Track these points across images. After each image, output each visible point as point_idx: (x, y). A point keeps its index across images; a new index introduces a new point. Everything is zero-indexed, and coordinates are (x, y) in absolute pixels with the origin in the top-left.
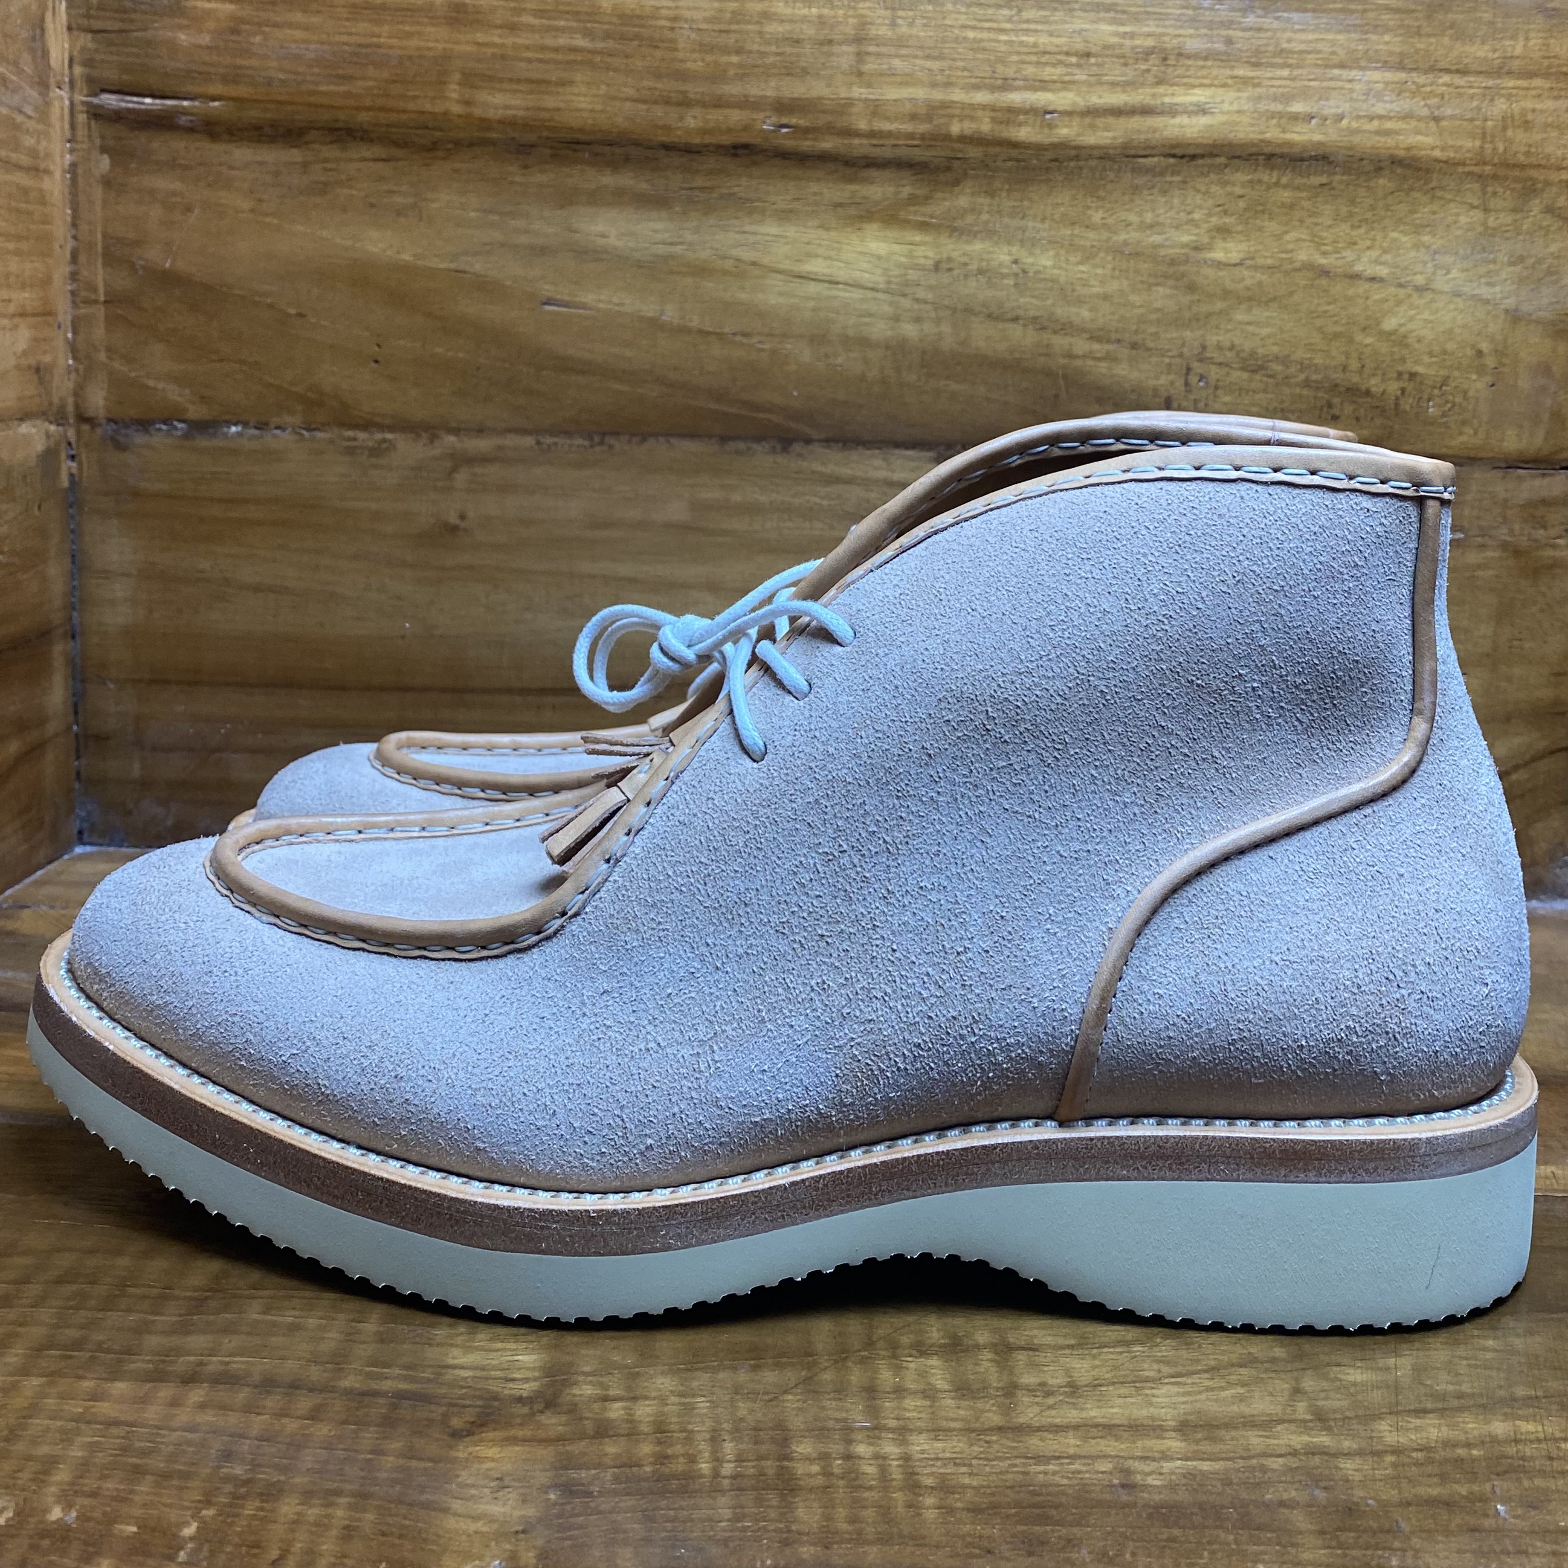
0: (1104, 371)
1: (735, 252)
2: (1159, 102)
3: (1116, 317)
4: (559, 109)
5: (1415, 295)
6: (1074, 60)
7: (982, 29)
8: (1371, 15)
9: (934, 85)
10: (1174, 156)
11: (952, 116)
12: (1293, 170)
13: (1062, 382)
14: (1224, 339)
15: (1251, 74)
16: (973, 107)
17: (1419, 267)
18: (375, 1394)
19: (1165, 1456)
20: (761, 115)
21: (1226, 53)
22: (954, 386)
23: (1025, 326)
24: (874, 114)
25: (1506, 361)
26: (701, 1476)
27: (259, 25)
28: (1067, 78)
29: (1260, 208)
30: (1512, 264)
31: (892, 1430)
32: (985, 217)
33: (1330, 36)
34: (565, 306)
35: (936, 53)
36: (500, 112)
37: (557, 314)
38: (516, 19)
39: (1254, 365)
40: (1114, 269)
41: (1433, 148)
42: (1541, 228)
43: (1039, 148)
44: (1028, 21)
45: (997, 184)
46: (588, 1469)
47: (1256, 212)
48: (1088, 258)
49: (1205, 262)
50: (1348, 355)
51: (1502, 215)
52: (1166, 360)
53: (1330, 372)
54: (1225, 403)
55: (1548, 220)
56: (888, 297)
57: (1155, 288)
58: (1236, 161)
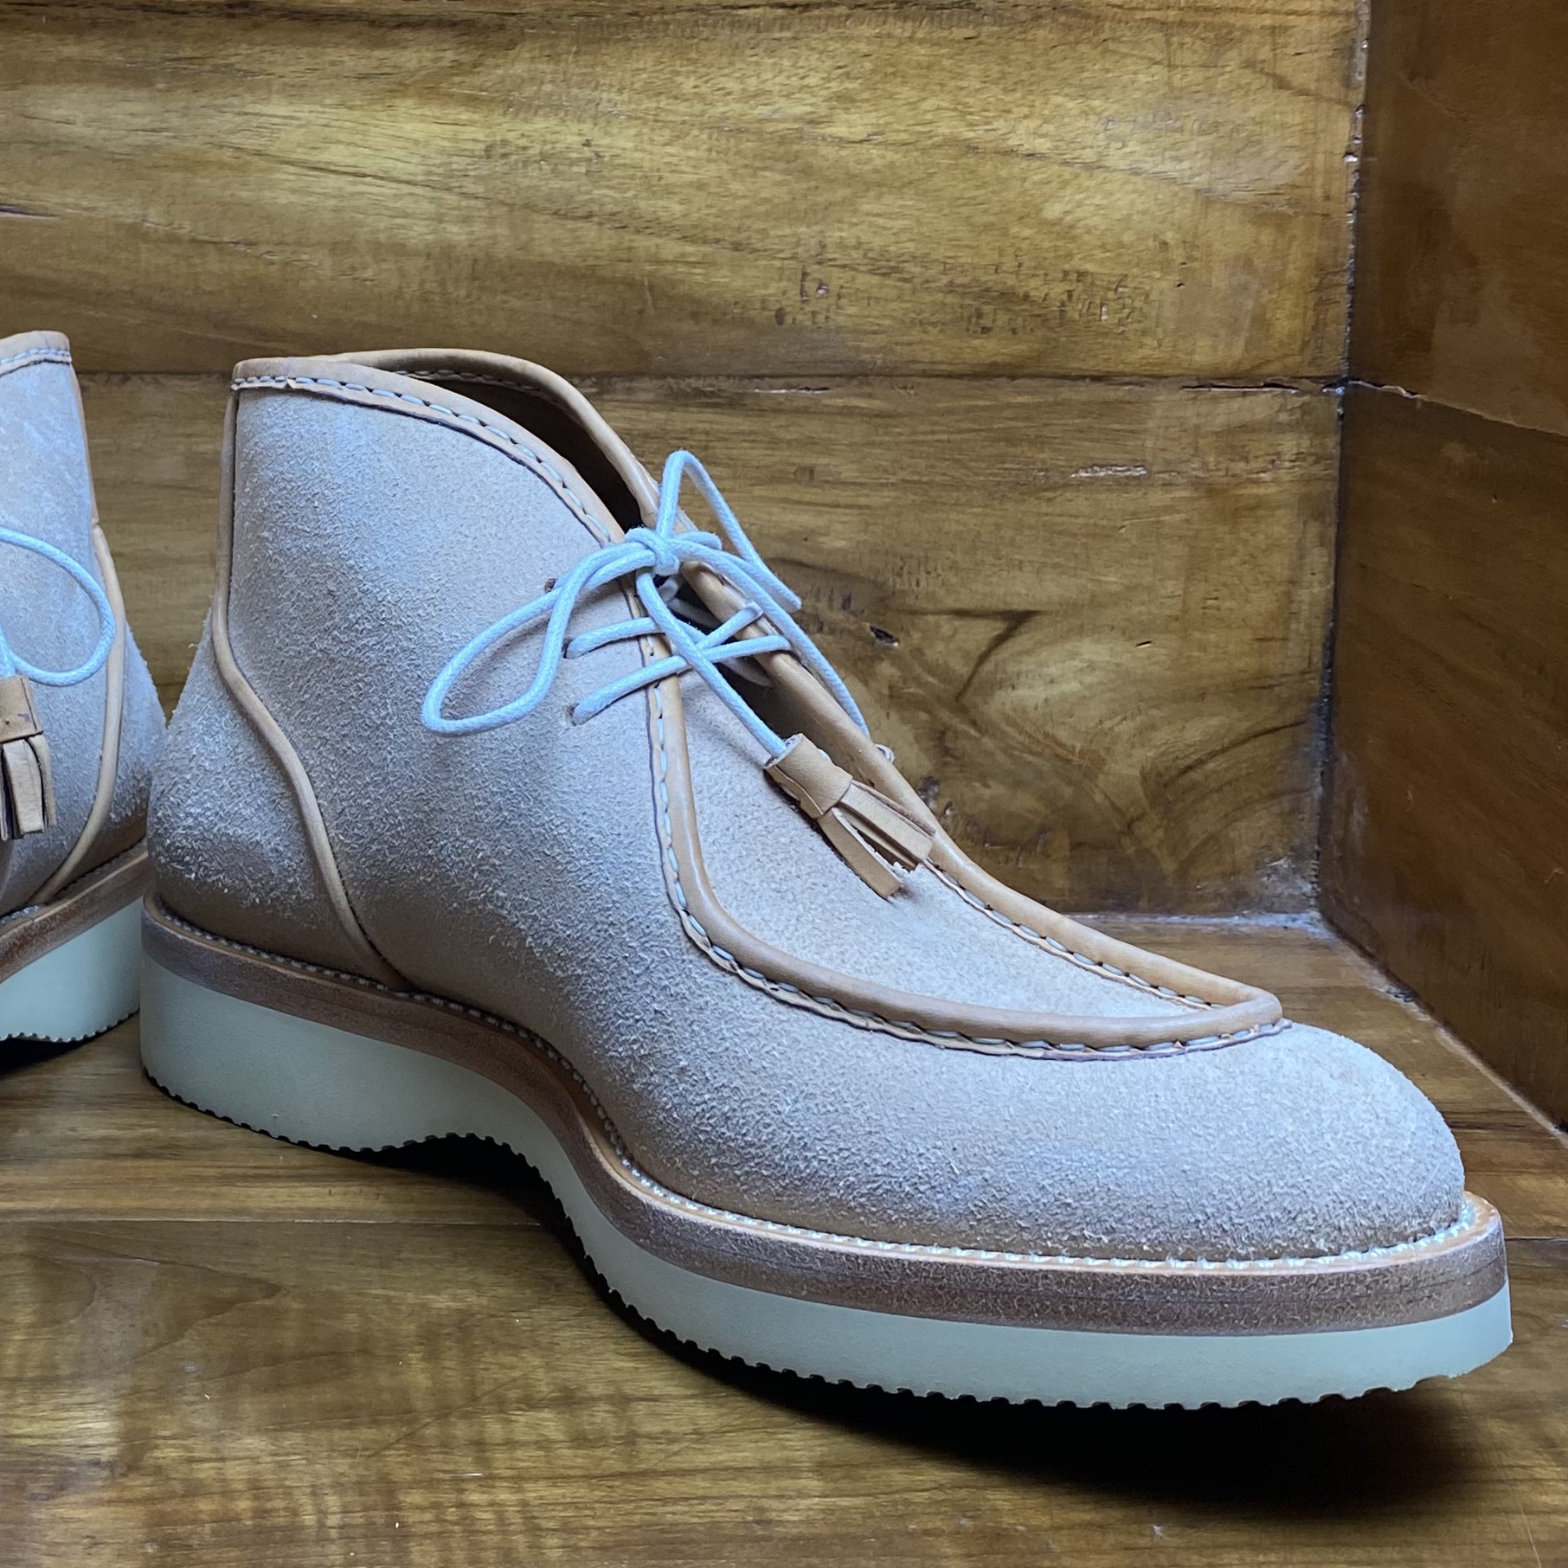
0: (699, 279)
1: (235, 139)
3: (714, 211)
5: (1084, 174)
12: (932, 19)
13: (647, 295)
14: (849, 235)
17: (1089, 140)
22: (517, 304)
23: (600, 224)
25: (1196, 254)
29: (890, 70)
30: (1202, 132)
32: (548, 88)
37: (11, 222)
39: (887, 267)
40: (710, 150)
42: (1239, 86)
45: (563, 45)
47: (886, 74)
48: (678, 137)
49: (824, 139)
50: (1001, 252)
51: (1191, 71)
52: (778, 263)
53: (980, 274)
54: (850, 316)
55: (1247, 77)
56: (428, 192)
57: (763, 173)
58: (860, 10)
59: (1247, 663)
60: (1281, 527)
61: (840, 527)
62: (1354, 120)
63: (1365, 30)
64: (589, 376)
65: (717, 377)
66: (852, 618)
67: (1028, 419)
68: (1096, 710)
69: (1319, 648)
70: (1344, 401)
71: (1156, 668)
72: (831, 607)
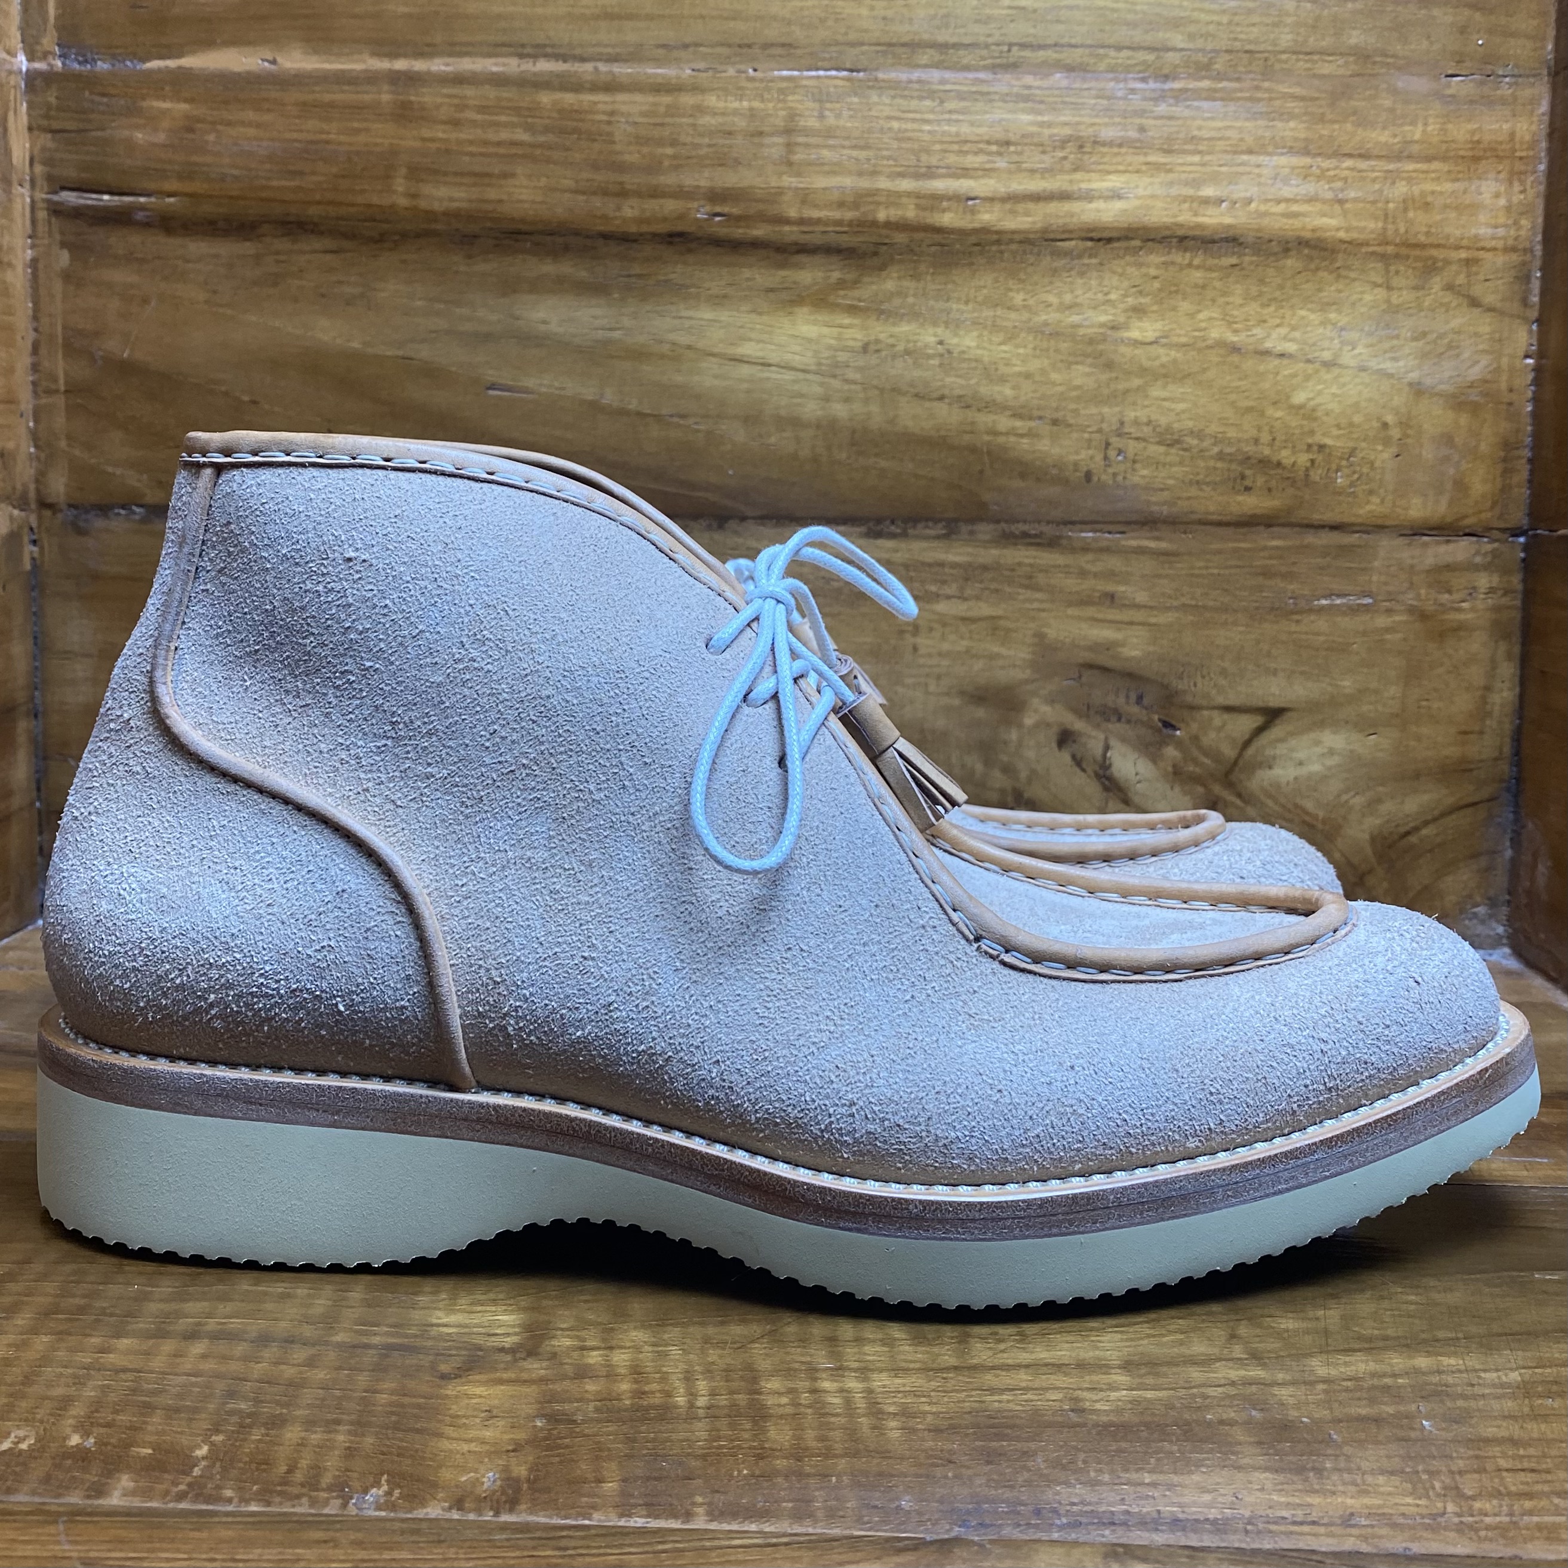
0: (1026, 447)
1: (672, 337)
2: (1075, 188)
3: (1038, 395)
4: (500, 201)
5: (1323, 370)
6: (994, 148)
7: (906, 120)
8: (1277, 103)
9: (860, 174)
10: (1091, 239)
11: (879, 204)
12: (1205, 252)
13: (986, 459)
14: (1142, 414)
15: (1163, 160)
16: (899, 194)
17: (1326, 344)
18: (367, 1346)
19: (1112, 1387)
20: (695, 205)
21: (1139, 140)
22: (883, 463)
23: (950, 404)
24: (804, 202)
25: (1409, 432)
26: (676, 1407)
27: (213, 123)
28: (988, 166)
29: (1174, 288)
30: (1415, 339)
31: (855, 1370)
32: (910, 300)
33: (1238, 124)
34: (508, 390)
35: (862, 143)
36: (446, 204)
37: (500, 398)
38: (458, 115)
39: (1171, 440)
40: (1035, 349)
41: (1338, 229)
42: (1441, 304)
43: (962, 233)
44: (950, 112)
45: (922, 267)
46: (571, 1402)
47: (1171, 293)
48: (1010, 338)
49: (1122, 340)
50: (1259, 429)
51: (1405, 292)
52: (1086, 436)
53: (1243, 445)
54: (1143, 477)
55: (1448, 297)
56: (818, 378)
57: (1074, 367)
58: (1150, 244)
59: (1453, 752)
60: (1477, 644)
61: (1135, 640)
62: (1530, 331)
63: (1538, 263)
64: (940, 520)
65: (1039, 522)
66: (1144, 712)
67: (1281, 557)
68: (1335, 786)
69: (1508, 740)
70: (1526, 548)
71: (1380, 754)
72: (1127, 703)
